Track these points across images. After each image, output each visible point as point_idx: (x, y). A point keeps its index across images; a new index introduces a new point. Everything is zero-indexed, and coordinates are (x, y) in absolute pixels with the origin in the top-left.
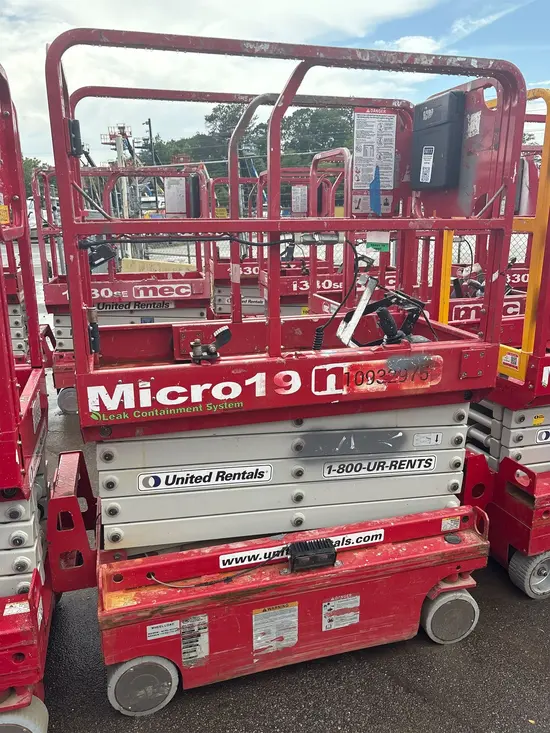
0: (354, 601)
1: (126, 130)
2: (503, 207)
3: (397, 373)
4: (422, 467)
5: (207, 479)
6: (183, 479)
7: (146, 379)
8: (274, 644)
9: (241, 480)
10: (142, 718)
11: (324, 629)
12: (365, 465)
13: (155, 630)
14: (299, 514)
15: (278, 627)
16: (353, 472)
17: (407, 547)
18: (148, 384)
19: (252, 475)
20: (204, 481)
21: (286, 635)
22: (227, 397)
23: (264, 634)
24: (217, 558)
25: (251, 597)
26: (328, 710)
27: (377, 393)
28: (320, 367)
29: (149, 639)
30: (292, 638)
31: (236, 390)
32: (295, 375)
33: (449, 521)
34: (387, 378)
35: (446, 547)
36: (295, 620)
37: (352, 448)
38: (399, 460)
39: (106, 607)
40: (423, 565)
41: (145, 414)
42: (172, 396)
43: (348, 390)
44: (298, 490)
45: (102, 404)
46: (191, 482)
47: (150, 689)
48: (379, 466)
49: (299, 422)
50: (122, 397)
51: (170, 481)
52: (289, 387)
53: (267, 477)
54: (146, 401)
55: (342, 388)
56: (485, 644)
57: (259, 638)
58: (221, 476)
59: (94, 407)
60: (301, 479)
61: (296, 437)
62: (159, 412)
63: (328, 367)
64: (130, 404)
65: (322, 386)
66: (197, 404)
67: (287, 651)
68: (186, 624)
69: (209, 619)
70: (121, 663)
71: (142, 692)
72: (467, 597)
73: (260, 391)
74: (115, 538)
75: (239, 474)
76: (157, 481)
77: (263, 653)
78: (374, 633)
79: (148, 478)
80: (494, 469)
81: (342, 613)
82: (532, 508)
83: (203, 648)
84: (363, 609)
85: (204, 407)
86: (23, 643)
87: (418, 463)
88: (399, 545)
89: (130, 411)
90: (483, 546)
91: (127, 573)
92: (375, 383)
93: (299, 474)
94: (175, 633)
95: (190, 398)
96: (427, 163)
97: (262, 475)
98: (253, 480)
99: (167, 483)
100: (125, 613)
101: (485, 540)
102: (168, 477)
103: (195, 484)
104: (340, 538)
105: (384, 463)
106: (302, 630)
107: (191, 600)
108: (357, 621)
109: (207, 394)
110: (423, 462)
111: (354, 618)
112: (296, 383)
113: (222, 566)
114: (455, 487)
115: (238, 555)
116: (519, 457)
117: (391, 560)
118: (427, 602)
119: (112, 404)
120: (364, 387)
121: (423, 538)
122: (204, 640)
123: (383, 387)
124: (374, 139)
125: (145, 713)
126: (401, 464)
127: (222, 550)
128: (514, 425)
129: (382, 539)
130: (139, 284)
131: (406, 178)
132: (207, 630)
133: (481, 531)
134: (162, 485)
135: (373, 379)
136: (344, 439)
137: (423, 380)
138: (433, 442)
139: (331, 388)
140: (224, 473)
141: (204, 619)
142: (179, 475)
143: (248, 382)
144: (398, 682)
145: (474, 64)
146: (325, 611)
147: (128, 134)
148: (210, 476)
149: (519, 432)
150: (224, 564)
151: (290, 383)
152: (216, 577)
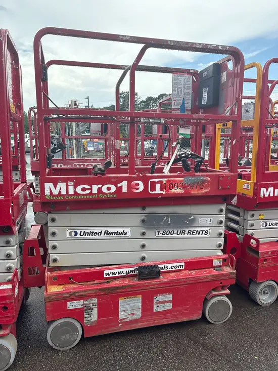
0: (170, 297)
1: (77, 102)
2: (236, 111)
3: (189, 185)
4: (203, 235)
5: (100, 234)
6: (88, 233)
7: (72, 181)
8: (129, 316)
9: (116, 235)
10: (63, 351)
11: (154, 311)
12: (176, 232)
13: (72, 304)
14: (144, 254)
15: (131, 307)
16: (170, 235)
17: (196, 272)
18: (73, 184)
19: (121, 233)
20: (98, 235)
21: (135, 312)
22: (109, 192)
23: (125, 311)
24: (103, 272)
25: (118, 291)
26: (155, 350)
27: (179, 194)
28: (153, 180)
29: (68, 309)
30: (138, 314)
31: (113, 189)
32: (141, 183)
33: (217, 261)
34: (184, 187)
35: (215, 272)
36: (140, 305)
37: (169, 223)
38: (192, 230)
39: (48, 291)
40: (203, 280)
41: (70, 198)
42: (84, 190)
43: (166, 192)
44: (143, 242)
45: (51, 191)
46: (92, 235)
47: (68, 335)
48: (182, 232)
49: (144, 208)
50: (60, 189)
51: (82, 234)
52: (138, 189)
53: (128, 235)
54: (71, 191)
55: (163, 191)
56: (236, 324)
57: (122, 313)
58: (106, 233)
59: (47, 193)
60: (145, 237)
61: (142, 216)
62: (77, 197)
63: (157, 180)
64: (64, 192)
65: (153, 189)
66: (95, 194)
67: (136, 321)
68: (87, 302)
69: (98, 301)
70: (54, 321)
71: (64, 337)
72: (226, 299)
73: (125, 190)
74: (55, 261)
75: (115, 232)
76: (76, 234)
77: (124, 321)
78: (179, 315)
79: (72, 231)
80: (241, 241)
81: (163, 303)
82: (257, 257)
83: (94, 316)
84: (174, 302)
85: (98, 196)
86: (8, 301)
87: (201, 232)
88: (192, 271)
89: (63, 196)
90: (233, 273)
91: (59, 277)
92: (178, 189)
93: (144, 234)
94: (81, 307)
95: (91, 192)
96: (205, 95)
97: (126, 233)
98: (122, 236)
99: (80, 235)
100: (57, 294)
101: (234, 270)
102: (81, 232)
103: (94, 236)
104: (163, 266)
105: (185, 231)
106: (144, 310)
107: (90, 290)
108: (171, 308)
109: (99, 190)
110: (204, 232)
111: (169, 306)
112: (141, 187)
113: (105, 276)
114: (220, 245)
115: (113, 271)
116: (252, 234)
117: (187, 277)
118: (206, 301)
119: (56, 192)
120: (173, 191)
121: (204, 269)
122: (95, 311)
123: (182, 191)
124: (182, 86)
125: (65, 349)
126: (193, 232)
127: (105, 268)
128: (249, 218)
129: (183, 268)
130: (77, 162)
131: (197, 104)
132: (96, 306)
133: (232, 266)
134: (78, 236)
135: (177, 187)
136: (165, 218)
137: (201, 189)
138: (209, 222)
139: (158, 190)
140: (108, 231)
141: (95, 300)
142: (86, 231)
143: (119, 185)
144: (191, 339)
145: (220, 48)
146: (155, 301)
147: (78, 104)
148: (101, 233)
149: (252, 222)
150: (106, 275)
151: (138, 187)
152: (102, 281)
